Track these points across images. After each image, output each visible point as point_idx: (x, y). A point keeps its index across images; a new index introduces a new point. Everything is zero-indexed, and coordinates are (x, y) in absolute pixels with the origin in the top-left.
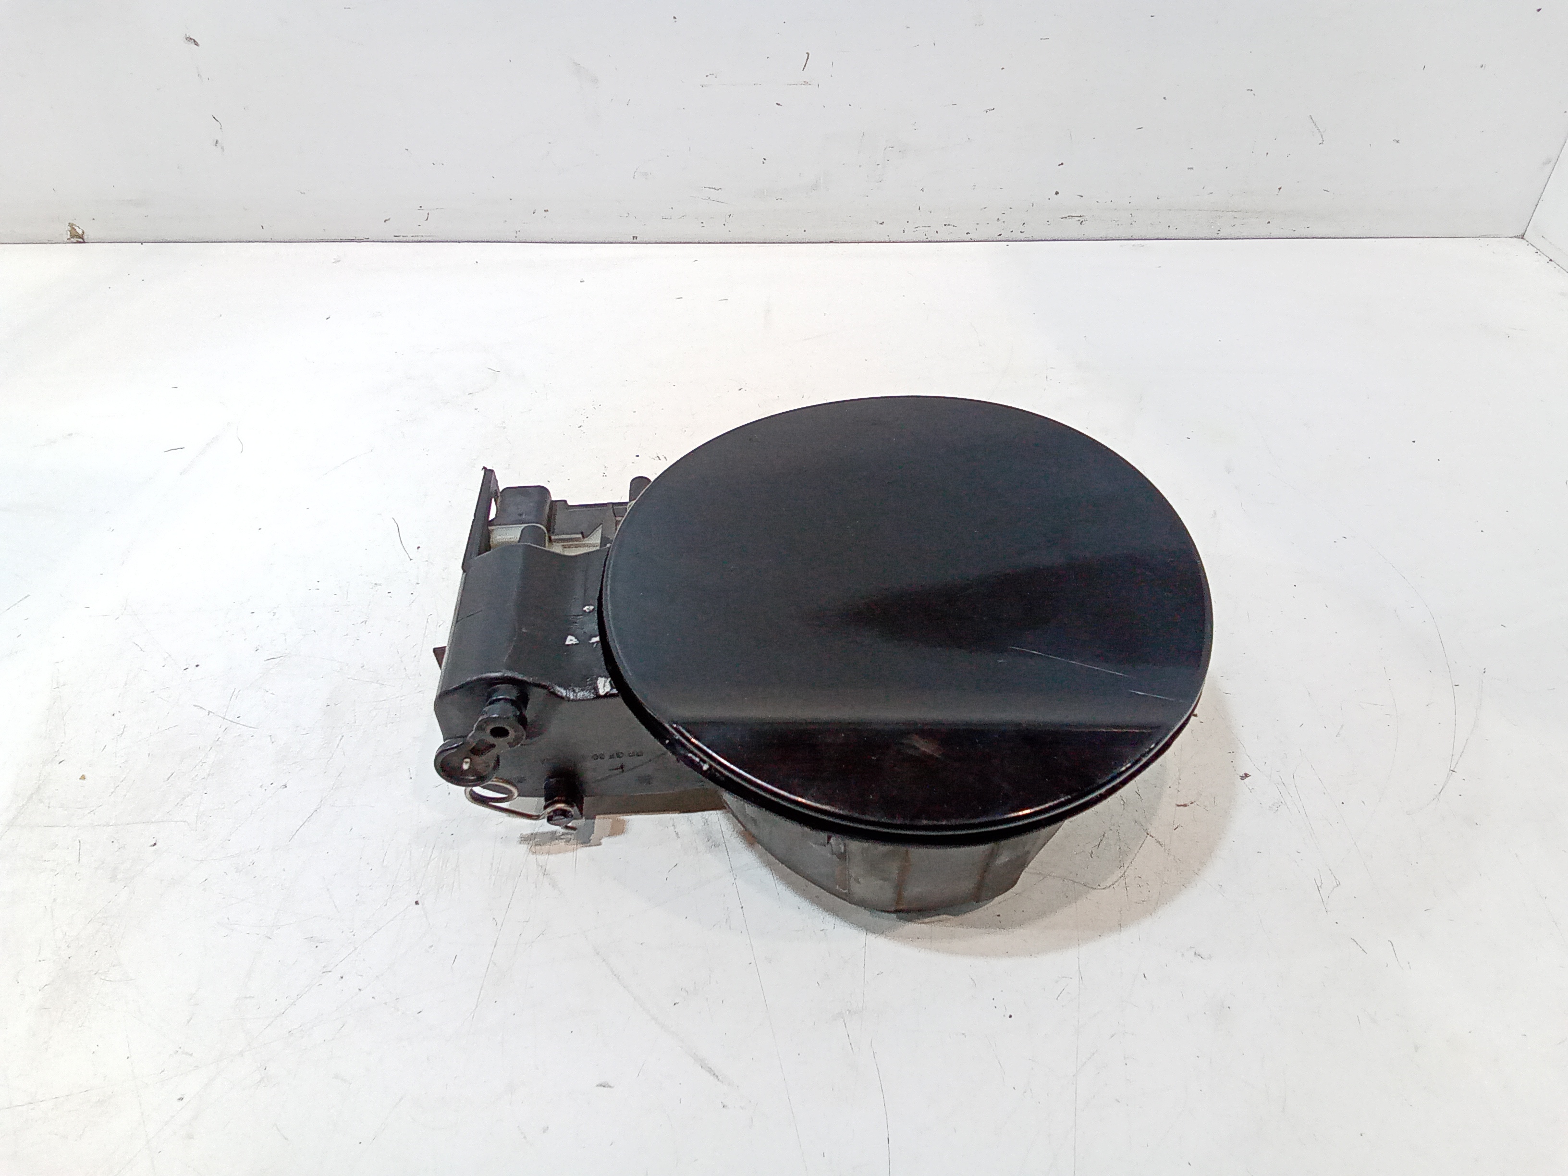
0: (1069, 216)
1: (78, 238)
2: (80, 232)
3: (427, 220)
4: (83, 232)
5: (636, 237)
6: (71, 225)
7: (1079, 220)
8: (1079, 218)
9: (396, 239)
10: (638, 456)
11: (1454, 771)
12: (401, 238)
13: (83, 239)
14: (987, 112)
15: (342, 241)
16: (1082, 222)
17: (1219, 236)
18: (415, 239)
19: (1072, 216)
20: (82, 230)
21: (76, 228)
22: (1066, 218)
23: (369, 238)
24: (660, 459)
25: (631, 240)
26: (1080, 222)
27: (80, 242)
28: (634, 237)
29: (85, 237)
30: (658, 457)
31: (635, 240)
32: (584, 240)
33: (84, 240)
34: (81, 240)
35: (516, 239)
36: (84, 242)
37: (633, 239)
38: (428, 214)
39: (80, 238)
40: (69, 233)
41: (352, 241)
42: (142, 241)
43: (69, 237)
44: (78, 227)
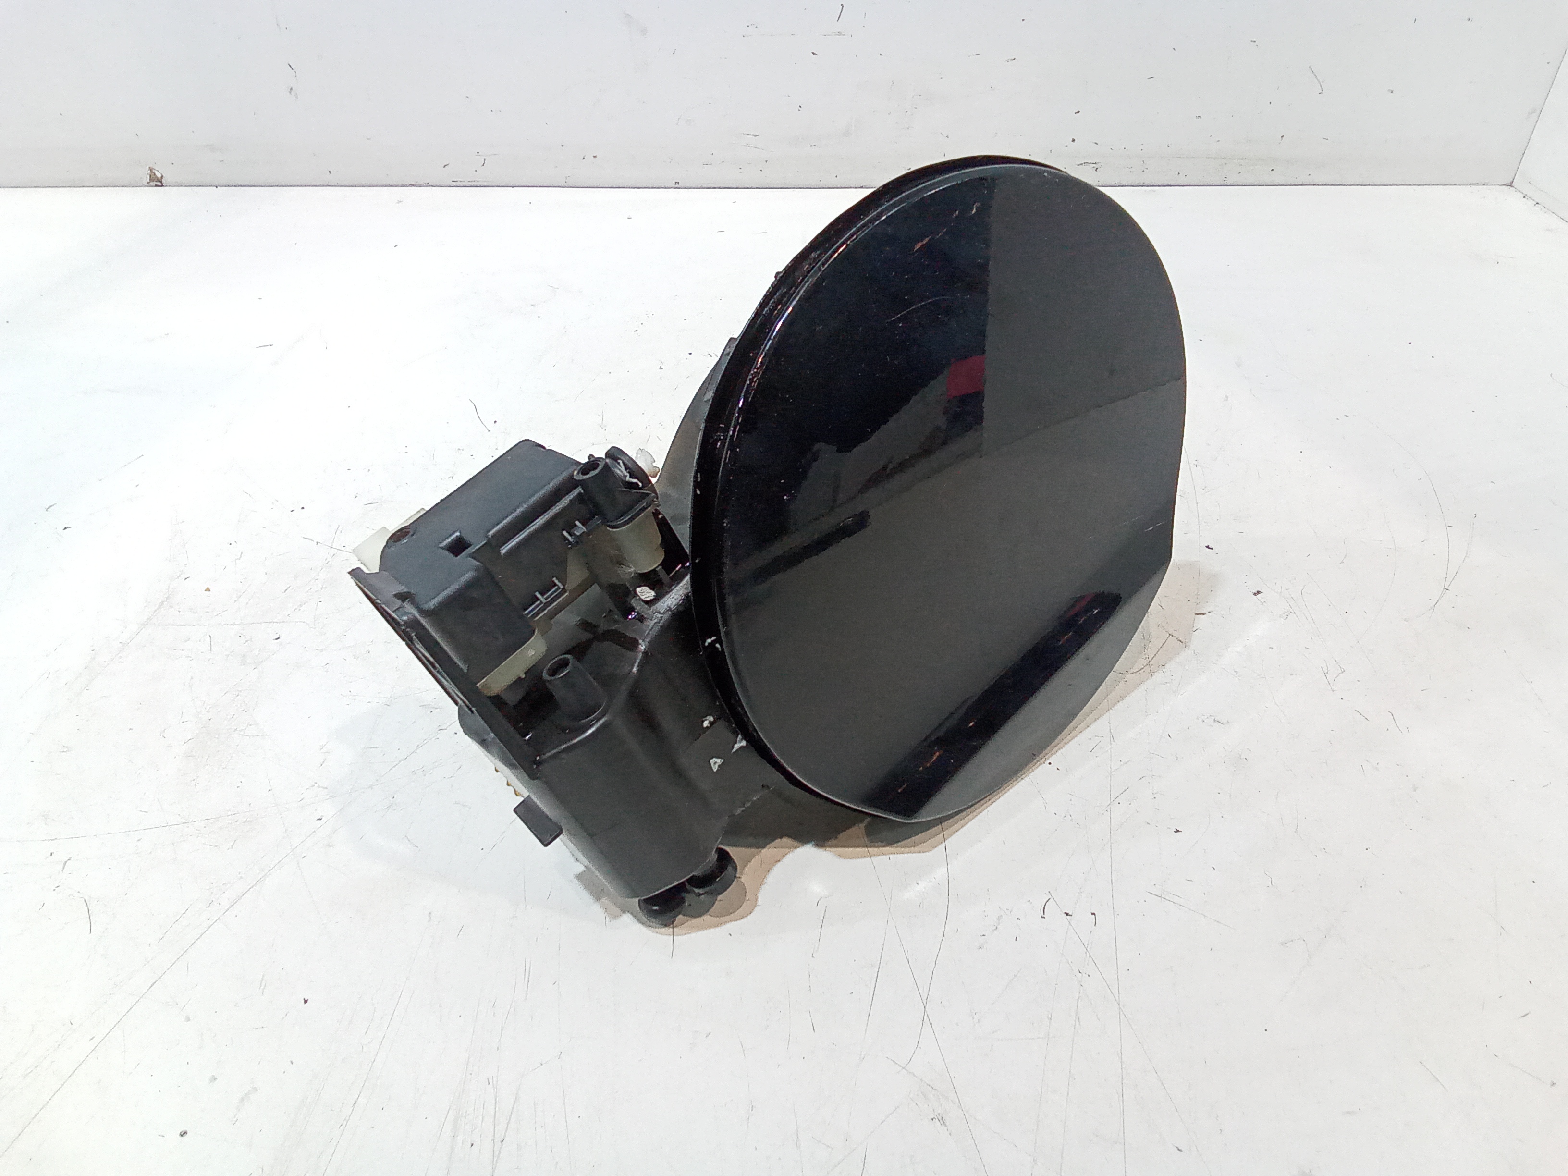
0: (1085, 163)
1: (157, 181)
2: (159, 176)
3: (483, 165)
4: (162, 176)
5: (678, 183)
6: (151, 169)
7: (1094, 167)
8: (1094, 165)
9: (454, 184)
10: (690, 354)
11: (1447, 590)
12: (458, 184)
13: (161, 182)
14: (1008, 61)
15: (403, 186)
16: (1097, 169)
17: (1225, 184)
18: (472, 184)
19: (1087, 163)
20: (161, 174)
21: (157, 173)
22: (1082, 164)
23: (428, 183)
24: (711, 356)
25: (673, 185)
26: (1095, 168)
27: (159, 186)
28: (676, 182)
29: (163, 181)
30: (710, 355)
31: (677, 186)
32: (630, 185)
33: (162, 184)
34: (160, 184)
35: (566, 184)
36: (162, 186)
37: (675, 184)
38: (485, 160)
39: (159, 181)
40: (149, 177)
41: (413, 185)
42: (217, 185)
43: (148, 181)
44: (158, 171)
